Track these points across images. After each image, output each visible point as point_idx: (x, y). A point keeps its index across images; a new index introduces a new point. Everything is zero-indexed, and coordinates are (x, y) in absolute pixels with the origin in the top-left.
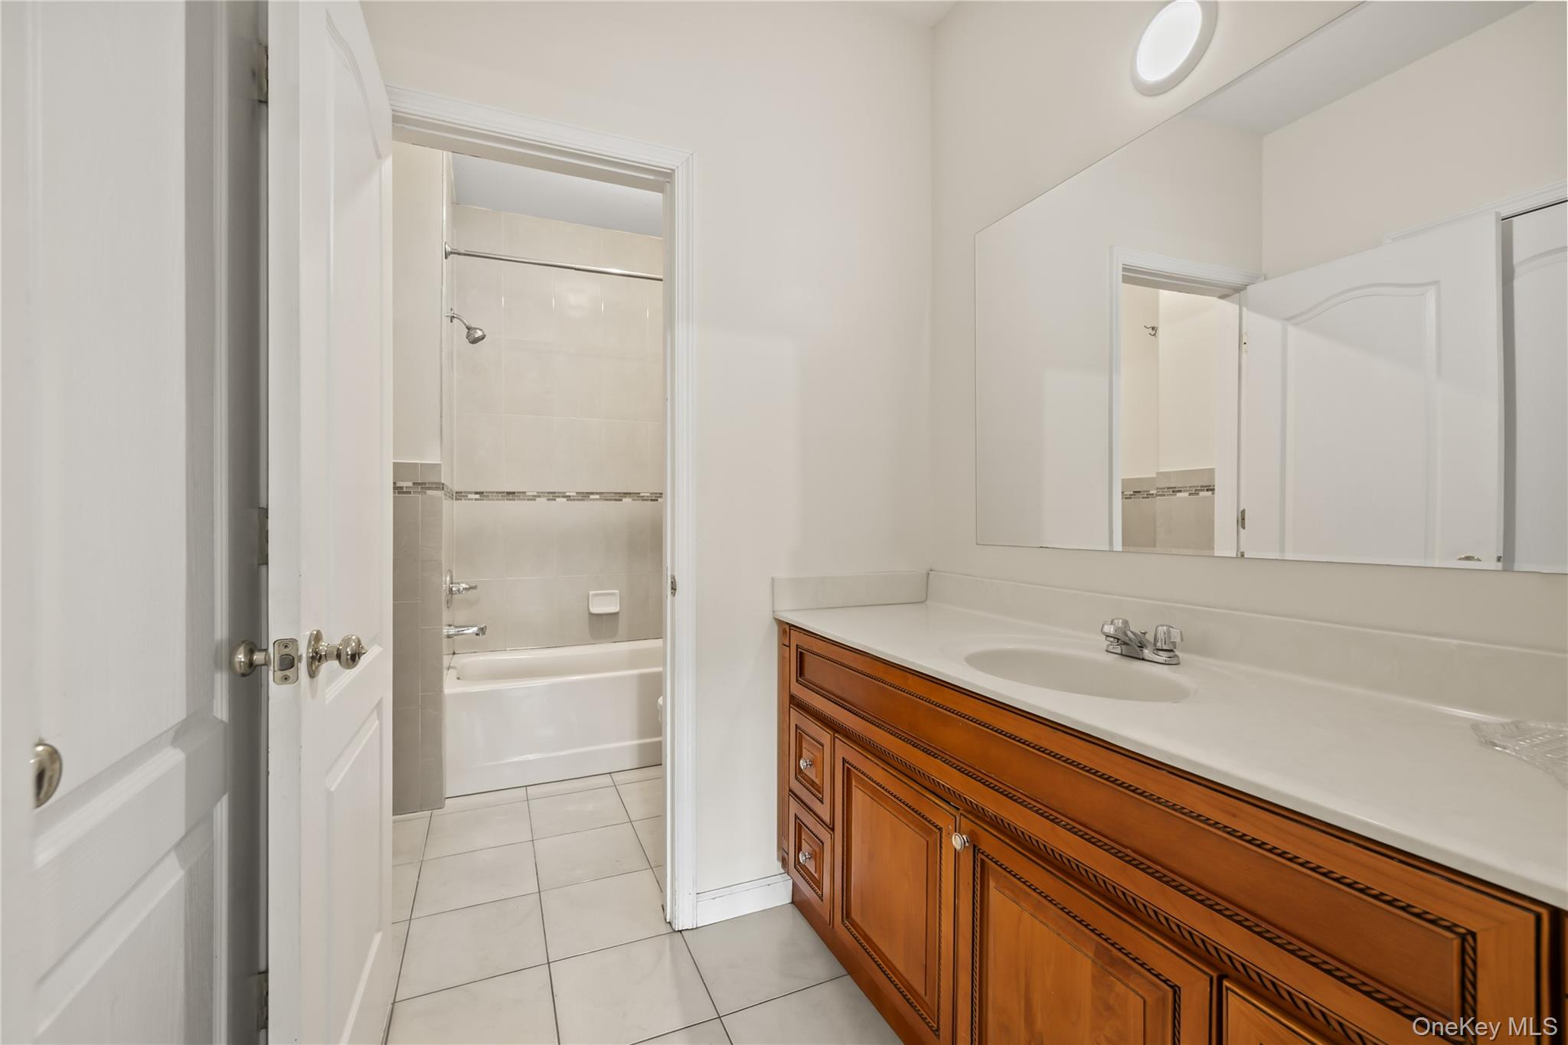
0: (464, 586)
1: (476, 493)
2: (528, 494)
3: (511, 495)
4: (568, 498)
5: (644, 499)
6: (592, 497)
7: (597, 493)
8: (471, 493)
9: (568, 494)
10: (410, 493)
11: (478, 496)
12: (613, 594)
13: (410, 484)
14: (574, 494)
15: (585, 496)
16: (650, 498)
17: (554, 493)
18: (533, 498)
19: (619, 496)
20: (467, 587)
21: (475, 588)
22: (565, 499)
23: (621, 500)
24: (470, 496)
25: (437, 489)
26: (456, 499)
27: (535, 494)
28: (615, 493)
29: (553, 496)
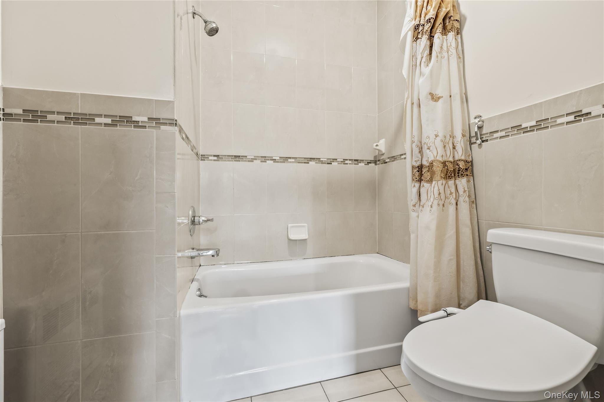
0: (204, 218)
1: (214, 156)
2: (248, 157)
3: (237, 158)
4: (274, 160)
5: (322, 162)
6: (289, 160)
7: (293, 158)
8: (211, 156)
9: (274, 158)
10: (145, 127)
11: (216, 158)
12: (304, 226)
13: (145, 119)
14: (278, 158)
15: (285, 159)
16: (326, 162)
17: (266, 157)
18: (252, 160)
19: (308, 160)
20: (206, 219)
21: (212, 220)
22: (272, 162)
23: (308, 163)
24: (210, 158)
25: (171, 124)
26: (201, 160)
27: (253, 157)
28: (304, 158)
29: (264, 159)
